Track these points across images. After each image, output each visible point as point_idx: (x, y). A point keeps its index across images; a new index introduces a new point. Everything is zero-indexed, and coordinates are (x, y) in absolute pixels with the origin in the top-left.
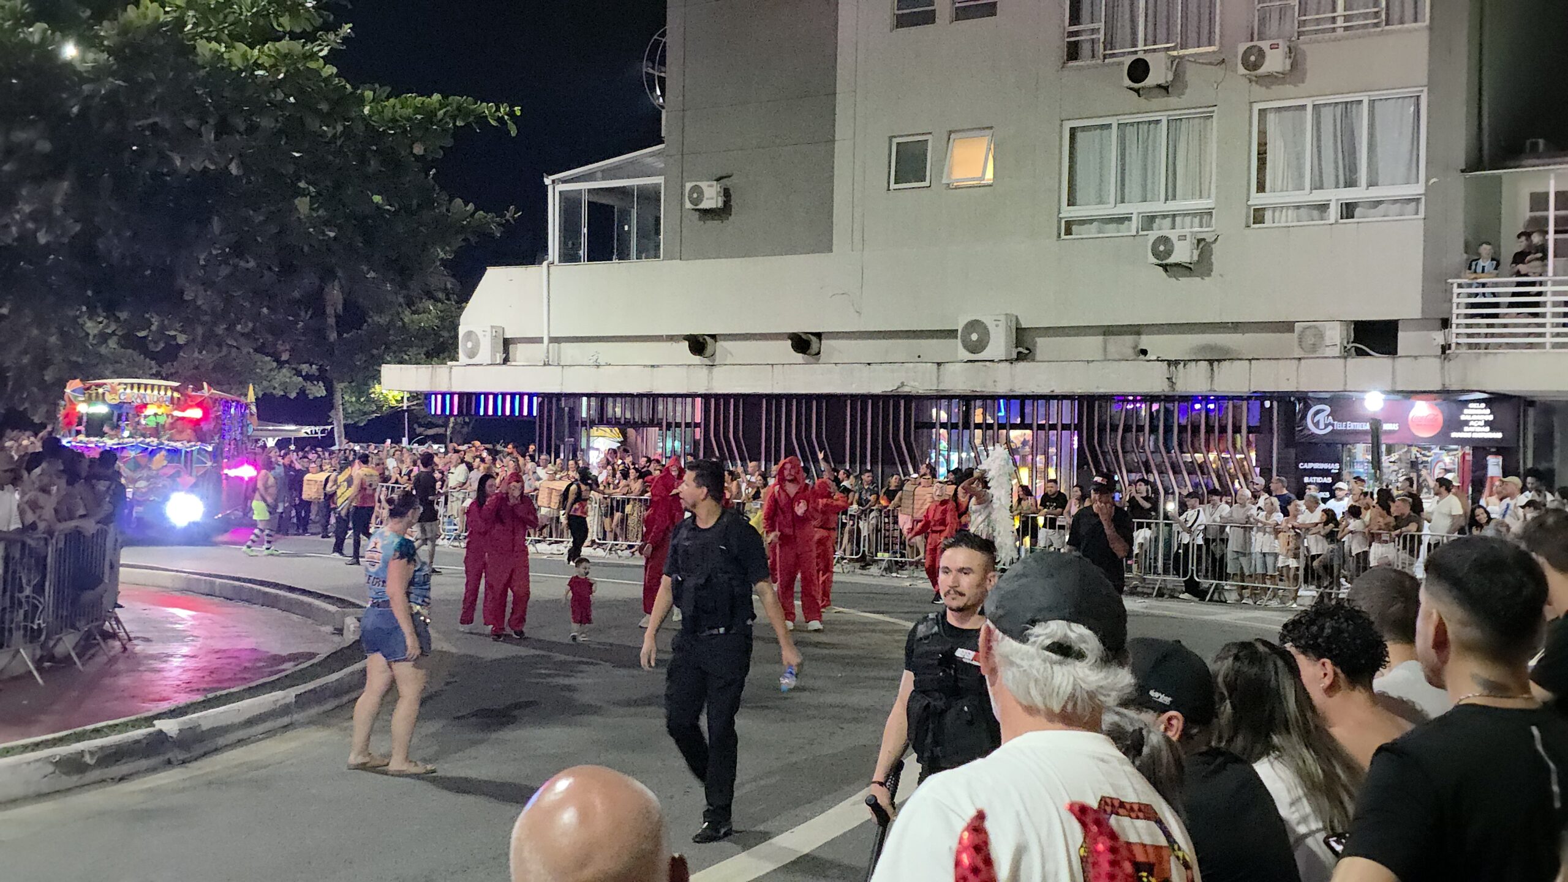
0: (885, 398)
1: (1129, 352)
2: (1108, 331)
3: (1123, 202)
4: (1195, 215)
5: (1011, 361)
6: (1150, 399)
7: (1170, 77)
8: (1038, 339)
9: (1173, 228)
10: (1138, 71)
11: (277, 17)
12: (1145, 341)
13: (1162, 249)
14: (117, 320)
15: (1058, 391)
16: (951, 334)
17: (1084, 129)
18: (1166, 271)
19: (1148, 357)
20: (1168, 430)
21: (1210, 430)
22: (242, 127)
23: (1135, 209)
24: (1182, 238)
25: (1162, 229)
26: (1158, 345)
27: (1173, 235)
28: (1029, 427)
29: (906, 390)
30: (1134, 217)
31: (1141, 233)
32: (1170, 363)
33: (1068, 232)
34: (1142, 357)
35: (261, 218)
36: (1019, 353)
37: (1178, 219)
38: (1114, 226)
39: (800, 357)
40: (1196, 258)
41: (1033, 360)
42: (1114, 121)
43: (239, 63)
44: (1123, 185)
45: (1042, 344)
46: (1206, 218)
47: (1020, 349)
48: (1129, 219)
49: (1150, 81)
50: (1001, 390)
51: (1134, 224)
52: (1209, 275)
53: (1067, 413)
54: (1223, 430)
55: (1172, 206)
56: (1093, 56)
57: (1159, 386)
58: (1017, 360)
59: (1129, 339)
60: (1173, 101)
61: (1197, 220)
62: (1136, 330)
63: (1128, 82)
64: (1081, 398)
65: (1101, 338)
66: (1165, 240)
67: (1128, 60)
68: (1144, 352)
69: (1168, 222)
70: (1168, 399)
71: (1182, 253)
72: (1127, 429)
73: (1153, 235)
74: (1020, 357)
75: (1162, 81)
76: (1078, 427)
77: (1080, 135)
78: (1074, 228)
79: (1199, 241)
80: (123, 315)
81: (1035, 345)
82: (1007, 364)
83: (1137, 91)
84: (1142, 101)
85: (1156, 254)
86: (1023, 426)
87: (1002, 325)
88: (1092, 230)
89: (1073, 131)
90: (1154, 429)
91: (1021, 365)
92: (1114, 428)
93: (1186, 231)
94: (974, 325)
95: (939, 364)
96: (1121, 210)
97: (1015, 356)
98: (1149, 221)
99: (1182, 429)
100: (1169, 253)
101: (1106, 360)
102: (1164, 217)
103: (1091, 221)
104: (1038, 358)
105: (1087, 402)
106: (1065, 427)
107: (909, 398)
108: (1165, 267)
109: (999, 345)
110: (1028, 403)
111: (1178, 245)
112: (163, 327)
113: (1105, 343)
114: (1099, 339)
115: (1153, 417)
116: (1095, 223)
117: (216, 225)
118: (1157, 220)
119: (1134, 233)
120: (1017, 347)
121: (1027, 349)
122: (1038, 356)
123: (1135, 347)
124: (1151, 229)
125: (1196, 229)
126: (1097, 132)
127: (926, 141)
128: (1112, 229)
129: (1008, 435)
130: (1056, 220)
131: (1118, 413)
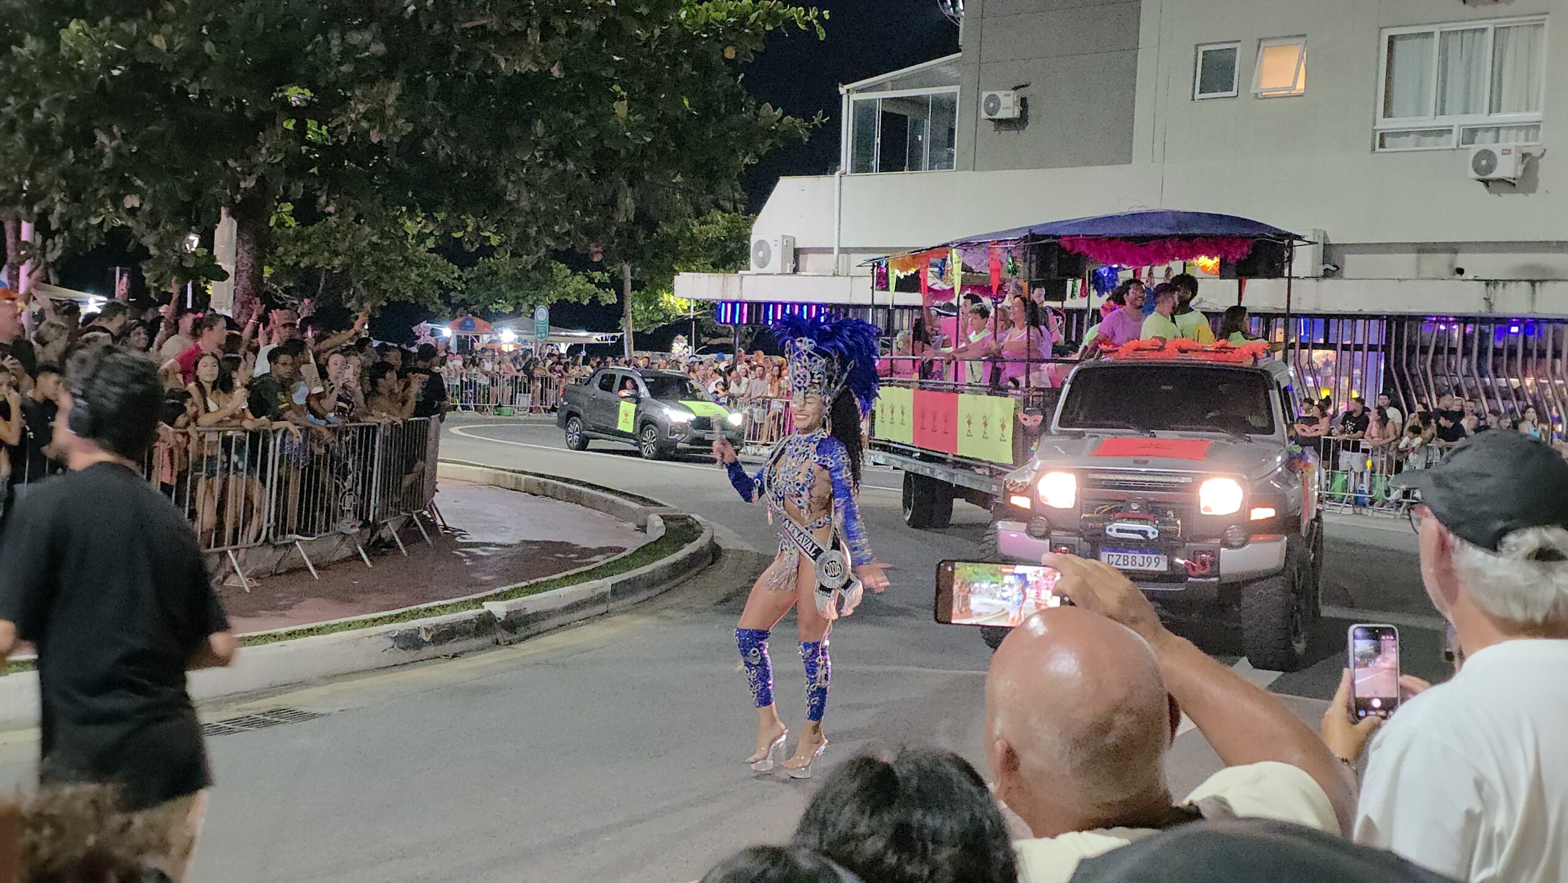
1: (1445, 272)
2: (1422, 248)
3: (1442, 113)
4: (1520, 128)
5: (1317, 278)
6: (1464, 320)
8: (1347, 257)
9: (1497, 141)
12: (1461, 260)
13: (1484, 163)
14: (435, 220)
15: (1367, 310)
17: (1403, 37)
18: (1487, 186)
19: (1464, 276)
20: (1482, 353)
21: (1527, 353)
22: (564, 32)
23: (1456, 121)
24: (1506, 152)
25: (1484, 142)
26: (1474, 263)
27: (1496, 149)
28: (1333, 347)
30: (1455, 130)
31: (1461, 146)
32: (1488, 283)
33: (1382, 145)
34: (1458, 276)
35: (582, 122)
36: (1326, 270)
37: (1502, 132)
38: (1433, 138)
40: (1520, 173)
41: (1342, 277)
42: (1436, 29)
44: (1443, 95)
45: (1351, 262)
46: (1532, 131)
47: (1327, 266)
48: (1450, 131)
50: (1306, 307)
51: (1455, 137)
52: (1534, 191)
53: (1375, 334)
54: (1542, 354)
55: (1496, 118)
57: (1474, 306)
58: (1323, 277)
59: (1444, 258)
60: (1502, 8)
61: (1522, 134)
62: (1453, 248)
64: (1390, 318)
65: (1414, 255)
66: (1486, 154)
68: (1460, 271)
69: (1491, 135)
70: (1483, 320)
71: (1506, 168)
72: (1438, 351)
73: (1474, 149)
74: (1327, 274)
76: (1386, 348)
77: (1399, 45)
78: (1388, 140)
79: (1524, 156)
80: (441, 216)
81: (1343, 263)
82: (1313, 281)
84: (1467, 9)
85: (1476, 170)
86: (1326, 346)
88: (1407, 143)
89: (1392, 40)
90: (1467, 352)
91: (1328, 282)
92: (1424, 350)
93: (1511, 145)
96: (1443, 121)
97: (1321, 273)
98: (1471, 134)
99: (1497, 353)
100: (1490, 168)
101: (1419, 279)
102: (1487, 130)
103: (1407, 133)
104: (1346, 274)
105: (1396, 323)
106: (1372, 348)
108: (1486, 182)
109: (1306, 261)
110: (1333, 322)
111: (1501, 160)
112: (478, 229)
113: (1419, 260)
114: (1412, 257)
115: (1466, 338)
116: (1412, 136)
117: (539, 128)
118: (1479, 133)
119: (1455, 147)
120: (1324, 264)
121: (1334, 266)
122: (1346, 273)
123: (1451, 265)
124: (1473, 143)
125: (1522, 143)
126: (1418, 41)
127: (1235, 50)
128: (1429, 143)
129: (1310, 355)
130: (1370, 133)
131: (1429, 336)
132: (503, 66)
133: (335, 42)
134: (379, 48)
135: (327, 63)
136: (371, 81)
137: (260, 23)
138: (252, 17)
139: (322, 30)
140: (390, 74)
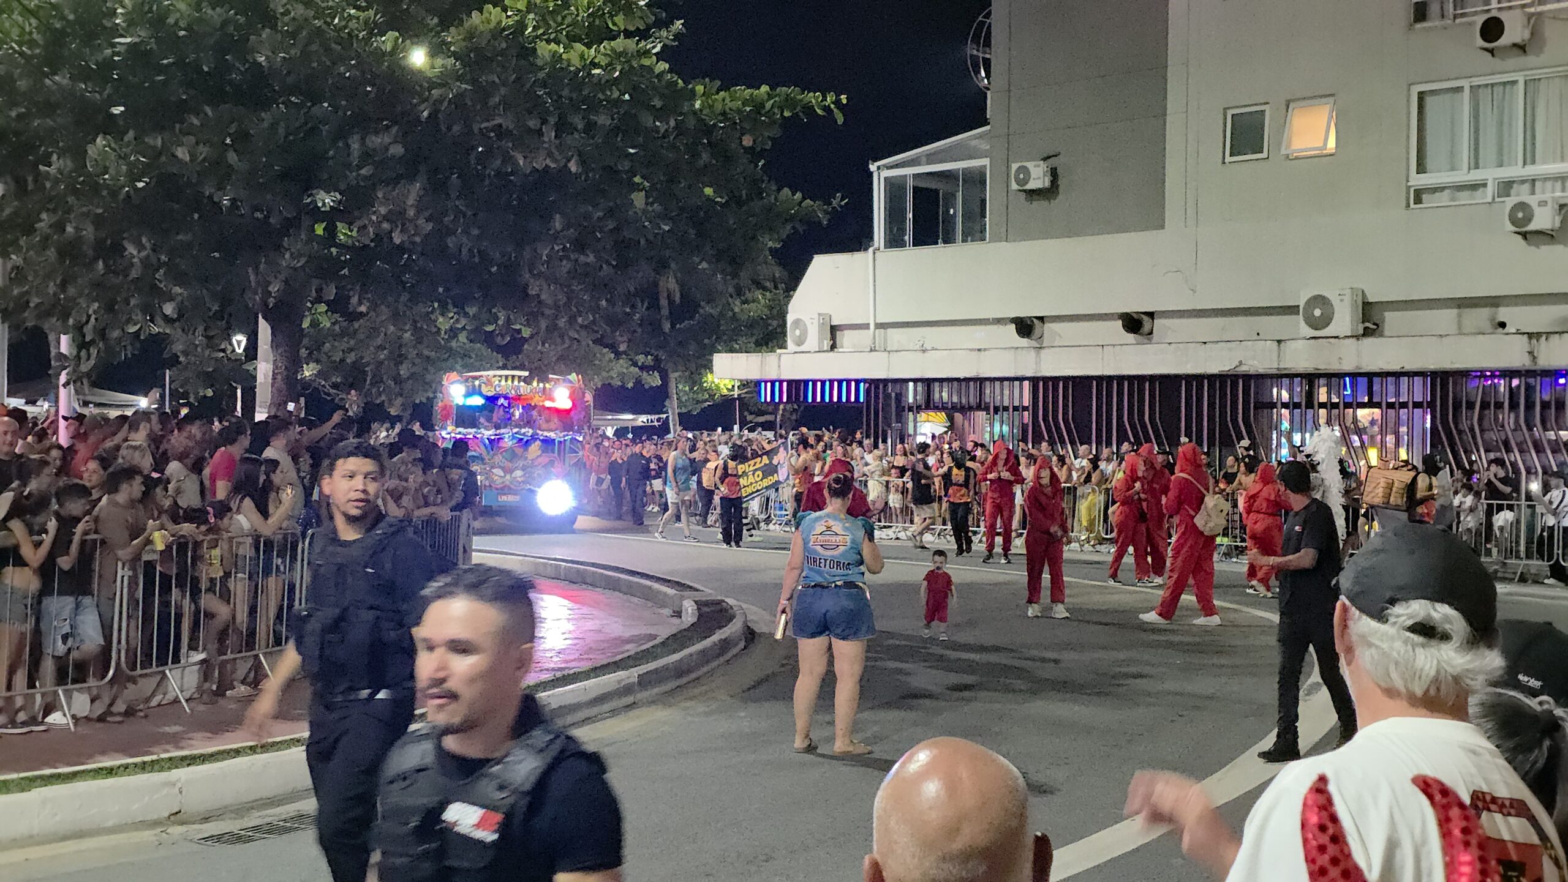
0: (1222, 378)
1: (1487, 326)
2: (1464, 303)
3: (1477, 167)
4: (1556, 179)
5: (1357, 337)
6: (1509, 374)
7: (1527, 35)
8: (1389, 315)
9: (1533, 193)
10: (1492, 29)
11: (612, 16)
12: (1503, 313)
13: (1521, 216)
14: (466, 315)
15: (1410, 367)
16: (1292, 310)
17: (1433, 92)
18: (1525, 238)
19: (1506, 330)
20: (1530, 406)
22: (580, 126)
23: (1491, 174)
24: (1543, 203)
25: (1521, 195)
26: (1516, 317)
27: (1532, 201)
28: (1378, 405)
29: (1244, 369)
30: (1490, 184)
31: (1497, 199)
32: (1530, 335)
33: (1418, 200)
34: (1500, 330)
35: (601, 214)
36: (1366, 329)
37: (1537, 183)
38: (1465, 194)
39: (1131, 337)
40: (1557, 224)
41: (1381, 335)
42: (1465, 84)
43: (576, 62)
44: (1477, 150)
45: (1391, 320)
47: (1367, 324)
48: (1485, 185)
49: (1505, 40)
50: (1348, 366)
51: (1490, 190)
53: (1419, 391)
55: (1531, 171)
56: (1443, 16)
57: (1518, 359)
58: (1364, 335)
59: (1485, 313)
60: (1530, 60)
61: (1559, 185)
62: (1494, 302)
63: (1481, 43)
64: (1434, 374)
65: (1455, 311)
66: (1522, 206)
67: (1480, 20)
68: (1503, 325)
69: (1527, 186)
70: (1529, 373)
71: (1544, 219)
72: (1485, 405)
73: (1510, 202)
74: (1367, 333)
75: (1518, 40)
76: (1431, 405)
77: (1429, 101)
78: (1424, 197)
79: (1562, 206)
80: (472, 310)
81: (1383, 322)
82: (1353, 340)
83: (1491, 51)
84: (1496, 63)
85: (1514, 221)
86: (1371, 404)
87: (1347, 299)
88: (1443, 198)
89: (1421, 96)
90: (1514, 406)
91: (1368, 341)
92: (1471, 406)
93: (1547, 196)
94: (1319, 300)
95: (1279, 342)
96: (1476, 176)
97: (1361, 332)
98: (1506, 187)
99: (1545, 405)
100: (1529, 219)
101: (1460, 334)
102: (1523, 182)
103: (1443, 189)
104: (1387, 333)
105: (1441, 379)
106: (1417, 405)
107: (1247, 378)
108: (1525, 235)
109: (1344, 320)
110: (1376, 380)
111: (1538, 211)
112: (508, 321)
113: (1459, 316)
114: (1452, 313)
115: (1513, 393)
116: (1447, 192)
118: (1515, 186)
119: (1490, 200)
120: (1363, 322)
121: (1374, 324)
122: (1387, 329)
123: (1492, 320)
124: (1508, 195)
125: (1558, 194)
126: (1448, 96)
127: (1263, 112)
128: (1464, 197)
129: (1355, 417)
130: (1404, 189)
131: (1474, 390)
132: (521, 162)
133: (355, 146)
134: (397, 150)
135: (348, 166)
136: (393, 183)
137: (281, 131)
138: (274, 126)
139: (341, 134)
140: (411, 177)
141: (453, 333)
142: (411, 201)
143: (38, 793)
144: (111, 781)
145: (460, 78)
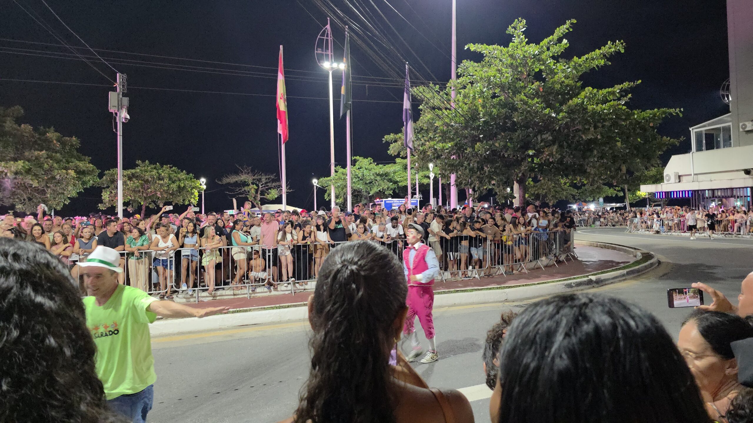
11: (609, 96)
22: (601, 126)
35: (607, 149)
43: (599, 109)
80: (570, 178)
112: (580, 179)
117: (595, 152)
132: (584, 137)
133: (539, 138)
134: (550, 138)
135: (537, 143)
136: (549, 146)
137: (521, 137)
138: (519, 136)
139: (536, 136)
140: (554, 144)
141: (565, 183)
142: (554, 150)
143: (474, 293)
144: (491, 291)
145: (567, 118)
